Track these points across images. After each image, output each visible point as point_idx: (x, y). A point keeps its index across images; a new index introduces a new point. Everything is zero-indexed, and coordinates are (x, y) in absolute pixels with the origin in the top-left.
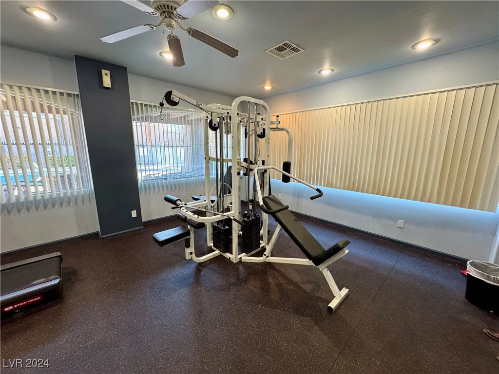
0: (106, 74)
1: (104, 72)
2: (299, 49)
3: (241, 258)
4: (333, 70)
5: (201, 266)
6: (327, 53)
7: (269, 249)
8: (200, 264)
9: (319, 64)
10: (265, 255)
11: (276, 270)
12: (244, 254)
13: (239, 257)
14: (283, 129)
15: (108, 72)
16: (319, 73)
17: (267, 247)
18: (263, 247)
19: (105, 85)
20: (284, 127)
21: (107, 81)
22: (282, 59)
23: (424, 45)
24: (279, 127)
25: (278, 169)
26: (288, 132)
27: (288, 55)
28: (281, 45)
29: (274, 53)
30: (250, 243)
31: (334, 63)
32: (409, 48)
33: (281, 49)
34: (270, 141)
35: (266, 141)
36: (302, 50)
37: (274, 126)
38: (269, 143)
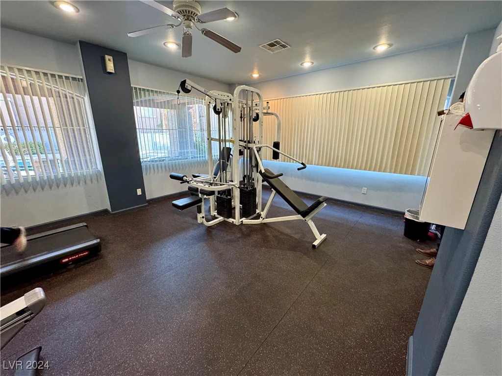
0: (109, 60)
1: (107, 57)
2: (287, 45)
3: (242, 221)
4: (313, 63)
5: (211, 228)
6: (308, 50)
7: (263, 214)
8: (209, 227)
9: (301, 57)
10: (262, 218)
11: (271, 228)
12: (244, 218)
13: (241, 220)
14: (272, 114)
15: (111, 58)
16: (301, 64)
17: (262, 213)
18: (258, 213)
19: (108, 71)
20: (273, 112)
21: (110, 67)
22: (272, 53)
23: (382, 47)
24: (269, 112)
25: (270, 146)
26: (277, 116)
27: (278, 50)
28: (272, 42)
29: (266, 48)
30: (249, 209)
31: (313, 57)
32: (371, 49)
33: (272, 45)
34: (263, 124)
35: (260, 123)
36: (289, 47)
37: (265, 111)
38: (262, 125)
